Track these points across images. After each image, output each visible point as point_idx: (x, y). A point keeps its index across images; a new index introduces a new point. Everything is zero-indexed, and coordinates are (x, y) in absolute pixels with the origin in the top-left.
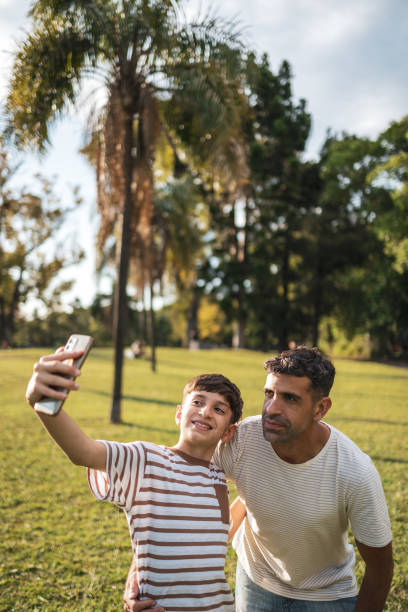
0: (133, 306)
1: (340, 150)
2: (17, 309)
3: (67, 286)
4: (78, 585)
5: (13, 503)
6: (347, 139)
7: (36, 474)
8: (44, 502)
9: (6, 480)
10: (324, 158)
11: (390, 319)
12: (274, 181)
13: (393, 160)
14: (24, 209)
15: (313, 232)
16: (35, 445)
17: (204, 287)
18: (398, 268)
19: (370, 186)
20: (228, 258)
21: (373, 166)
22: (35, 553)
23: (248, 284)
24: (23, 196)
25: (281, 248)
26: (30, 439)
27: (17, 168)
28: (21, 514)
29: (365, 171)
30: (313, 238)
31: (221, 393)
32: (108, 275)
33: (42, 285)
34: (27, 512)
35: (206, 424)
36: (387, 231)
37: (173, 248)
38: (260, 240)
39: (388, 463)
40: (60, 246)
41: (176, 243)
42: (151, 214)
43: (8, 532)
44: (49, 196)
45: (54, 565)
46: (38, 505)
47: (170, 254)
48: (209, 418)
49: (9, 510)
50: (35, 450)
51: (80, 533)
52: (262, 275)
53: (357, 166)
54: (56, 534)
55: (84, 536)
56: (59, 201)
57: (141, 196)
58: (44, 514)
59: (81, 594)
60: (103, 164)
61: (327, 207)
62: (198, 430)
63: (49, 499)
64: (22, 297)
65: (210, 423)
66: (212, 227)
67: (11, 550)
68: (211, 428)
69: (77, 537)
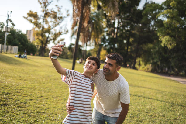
0: (81, 48)
1: (149, 7)
2: (47, 45)
3: (62, 40)
4: (55, 117)
5: (40, 96)
6: (152, 3)
7: (47, 90)
8: (49, 97)
9: (39, 91)
10: (144, 8)
11: (158, 60)
12: (128, 14)
13: (165, 11)
14: (52, 16)
15: (138, 31)
16: (48, 83)
17: (103, 45)
18: (162, 45)
19: (157, 18)
20: (111, 36)
21: (159, 12)
22: (45, 109)
23: (116, 45)
24: (52, 11)
25: (128, 35)
26: (46, 81)
27: (50, 3)
28: (42, 99)
29: (156, 14)
30: (137, 33)
31: (95, 61)
32: (74, 38)
33: (55, 39)
34: (44, 99)
35: (90, 68)
36: (160, 33)
37: (94, 32)
38: (121, 32)
39: (148, 99)
40: (61, 28)
41: (95, 30)
42: (88, 20)
43: (38, 103)
44: (59, 12)
45: (49, 112)
46: (47, 98)
47: (93, 33)
48: (91, 66)
49: (39, 98)
50: (47, 84)
51: (57, 106)
52: (121, 43)
53: (154, 12)
54: (51, 105)
55: (58, 106)
56: (62, 14)
57: (86, 14)
58: (48, 100)
59: (56, 119)
60: (75, 4)
61: (143, 24)
62: (88, 69)
63: (50, 97)
64: (48, 42)
65: (91, 68)
66: (107, 27)
67: (38, 107)
68: (91, 69)
69: (56, 106)
